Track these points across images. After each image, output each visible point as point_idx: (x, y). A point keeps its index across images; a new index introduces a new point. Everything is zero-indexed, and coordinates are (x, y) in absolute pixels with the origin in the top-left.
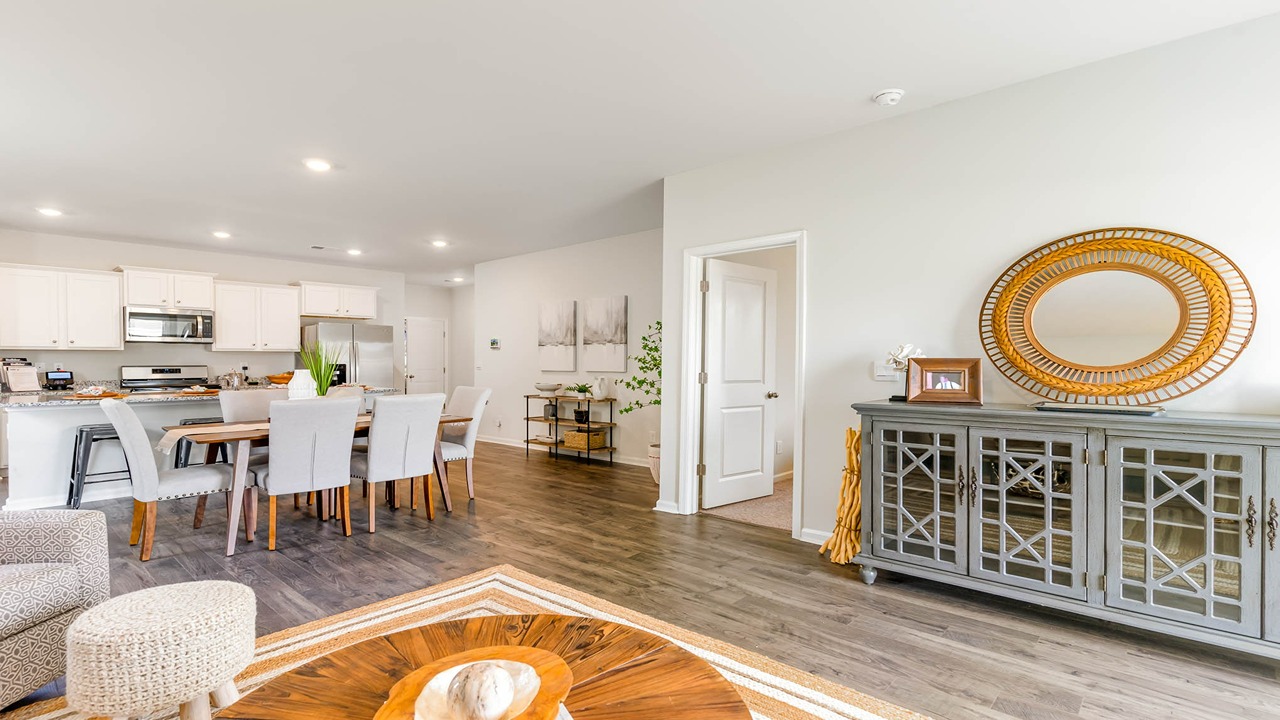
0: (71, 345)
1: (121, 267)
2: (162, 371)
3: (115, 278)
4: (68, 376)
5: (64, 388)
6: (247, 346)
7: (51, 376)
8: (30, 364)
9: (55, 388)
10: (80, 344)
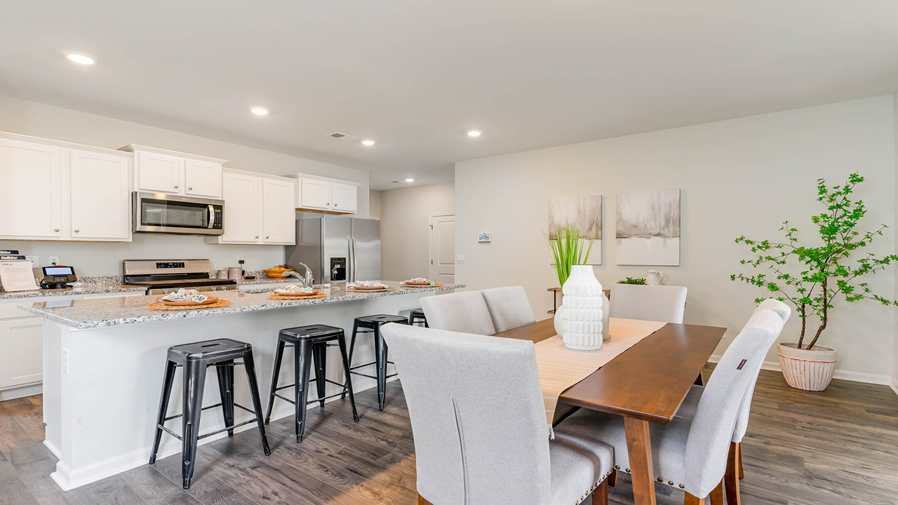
0: (75, 235)
1: (133, 145)
2: (166, 265)
3: (123, 158)
4: (68, 271)
5: (64, 286)
6: (249, 239)
7: (49, 271)
8: (23, 258)
9: (53, 286)
10: (85, 235)
